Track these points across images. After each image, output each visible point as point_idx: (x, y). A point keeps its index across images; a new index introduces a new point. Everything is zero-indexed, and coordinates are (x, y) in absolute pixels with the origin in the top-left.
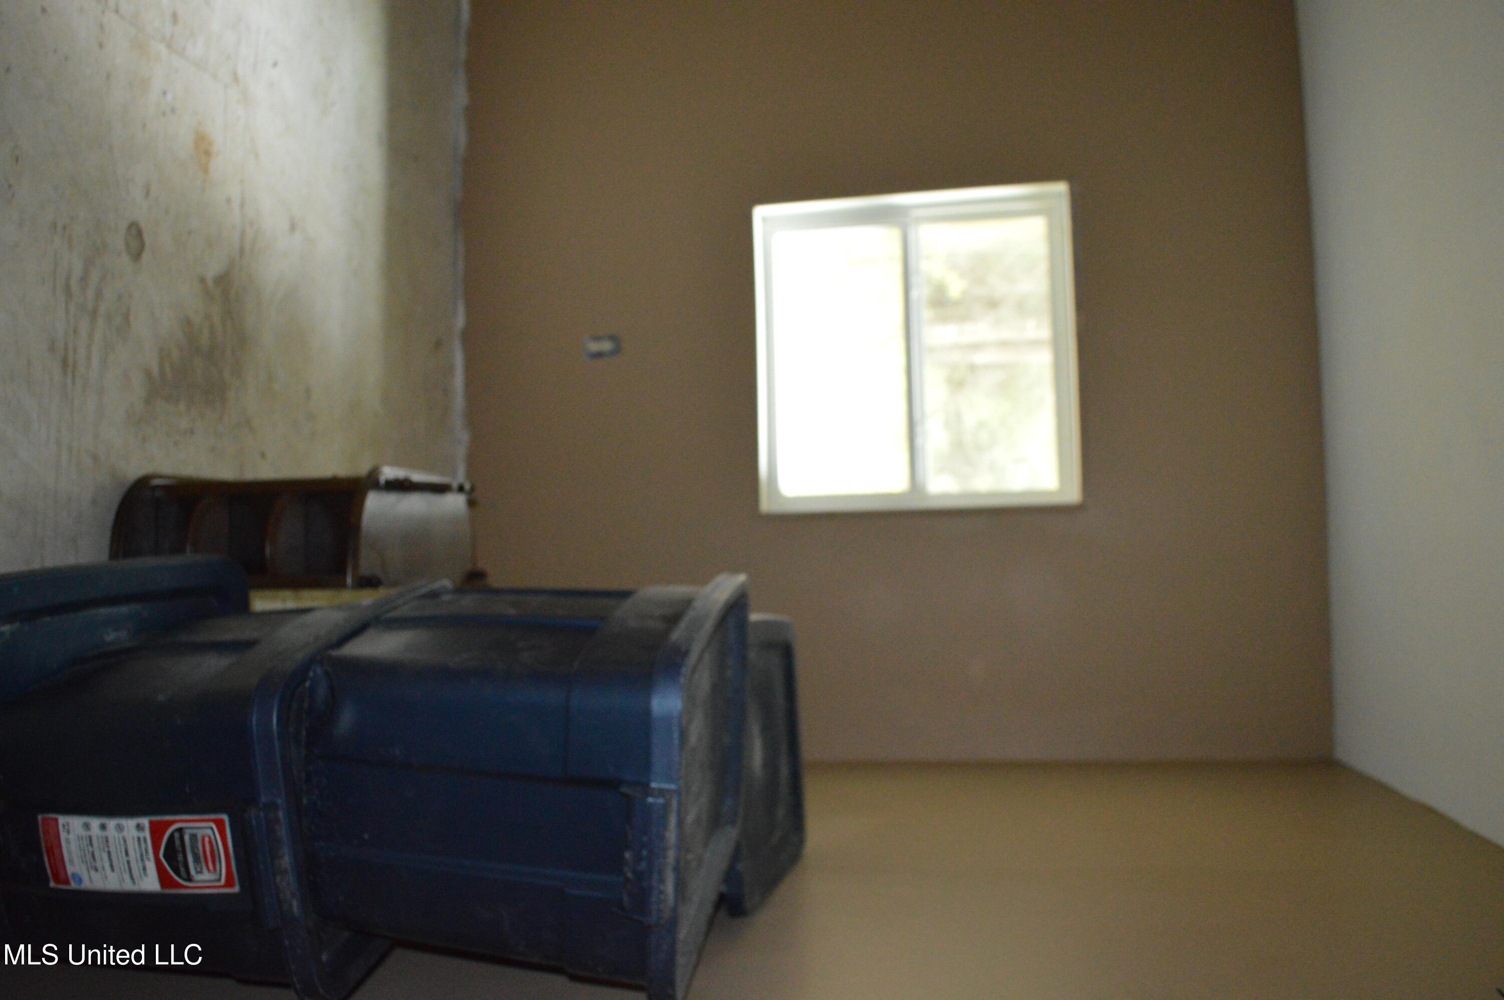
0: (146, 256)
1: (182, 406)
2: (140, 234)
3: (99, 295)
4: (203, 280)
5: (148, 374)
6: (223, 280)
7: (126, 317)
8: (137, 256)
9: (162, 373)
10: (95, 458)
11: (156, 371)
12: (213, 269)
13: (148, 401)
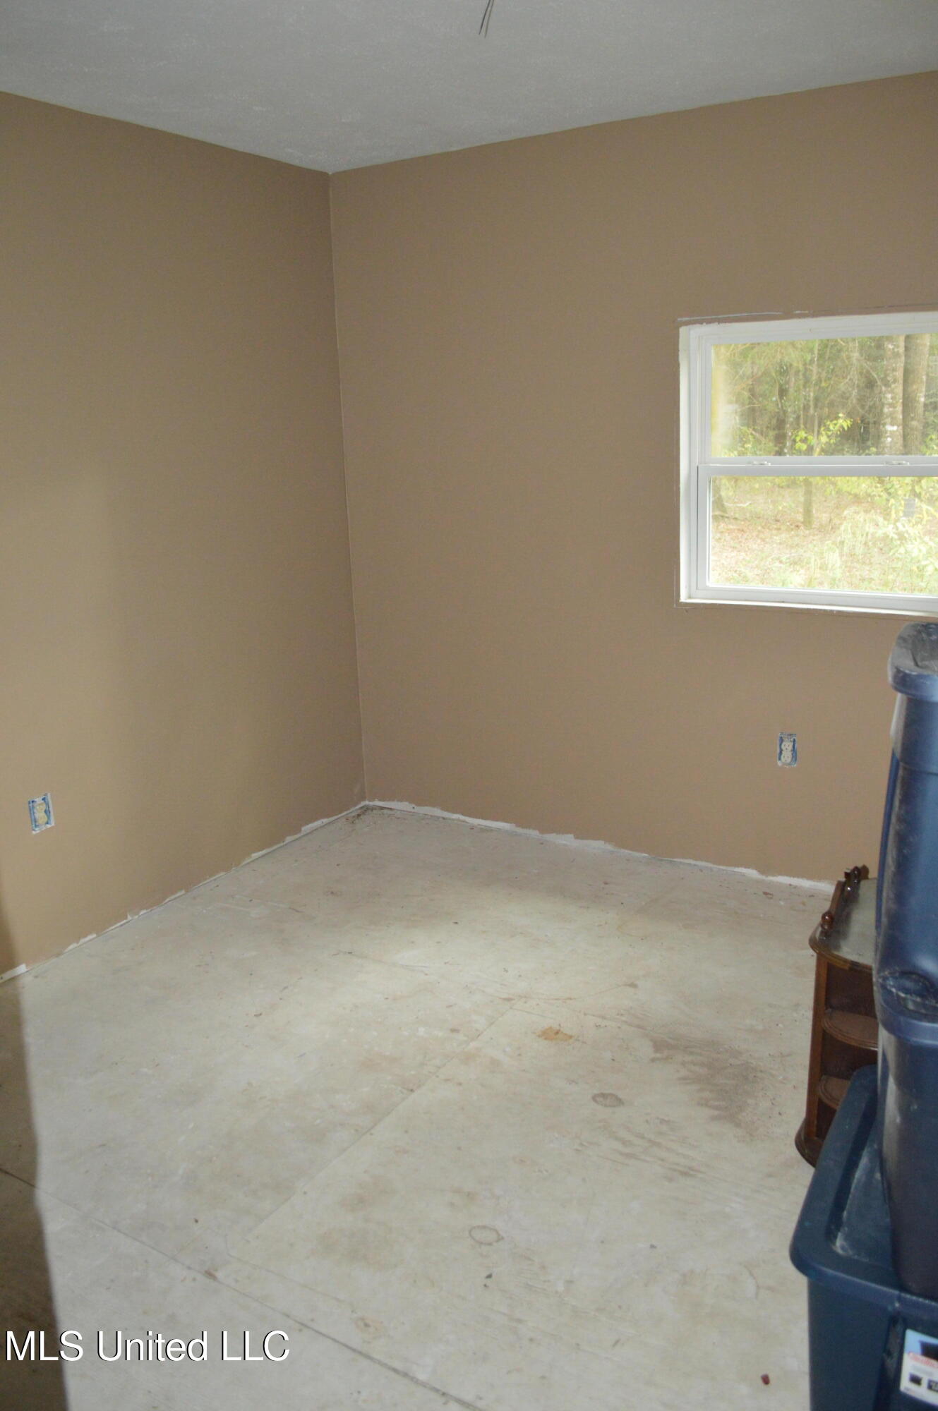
0: (621, 1095)
1: (750, 1101)
2: (603, 1095)
3: (642, 1137)
4: (653, 1060)
5: (714, 1118)
6: (658, 1046)
7: (662, 1121)
8: (619, 1102)
9: (717, 1108)
10: (770, 1175)
11: (716, 1113)
12: (646, 1050)
13: (738, 1125)
